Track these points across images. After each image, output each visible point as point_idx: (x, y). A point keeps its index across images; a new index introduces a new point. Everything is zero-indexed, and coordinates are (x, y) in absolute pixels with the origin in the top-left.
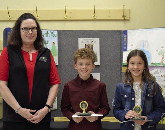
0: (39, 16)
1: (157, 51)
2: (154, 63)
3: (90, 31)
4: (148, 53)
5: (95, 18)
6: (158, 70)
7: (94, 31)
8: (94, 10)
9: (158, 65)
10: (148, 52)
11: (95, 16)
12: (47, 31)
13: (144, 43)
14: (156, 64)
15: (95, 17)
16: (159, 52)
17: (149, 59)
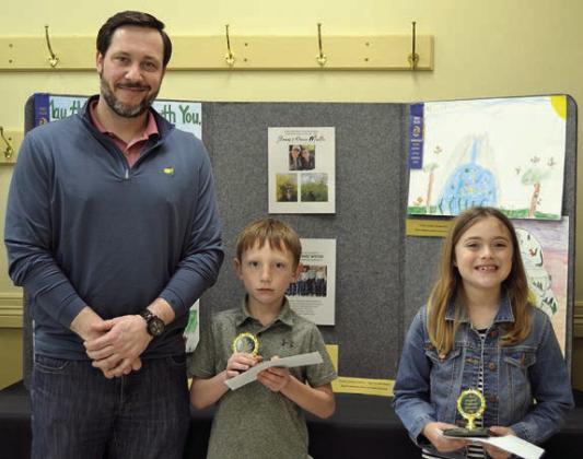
1: (518, 171)
3: (306, 103)
4: (488, 178)
5: (321, 64)
6: (521, 232)
7: (318, 104)
8: (320, 35)
9: (519, 216)
10: (489, 173)
11: (321, 56)
12: (167, 103)
13: (475, 146)
15: (323, 60)
16: (525, 175)
17: (491, 196)
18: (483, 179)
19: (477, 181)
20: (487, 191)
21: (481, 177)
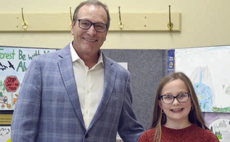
0: (27, 24)
1: (224, 86)
2: (218, 107)
3: (112, 50)
4: (208, 91)
5: (121, 28)
6: (225, 120)
7: (119, 50)
8: (120, 13)
9: (224, 111)
10: (209, 88)
11: (121, 24)
12: (37, 50)
13: (201, 73)
14: (221, 109)
15: (122, 26)
16: (227, 88)
17: (210, 101)
18: (205, 91)
19: (203, 92)
20: (207, 98)
21: (204, 90)
